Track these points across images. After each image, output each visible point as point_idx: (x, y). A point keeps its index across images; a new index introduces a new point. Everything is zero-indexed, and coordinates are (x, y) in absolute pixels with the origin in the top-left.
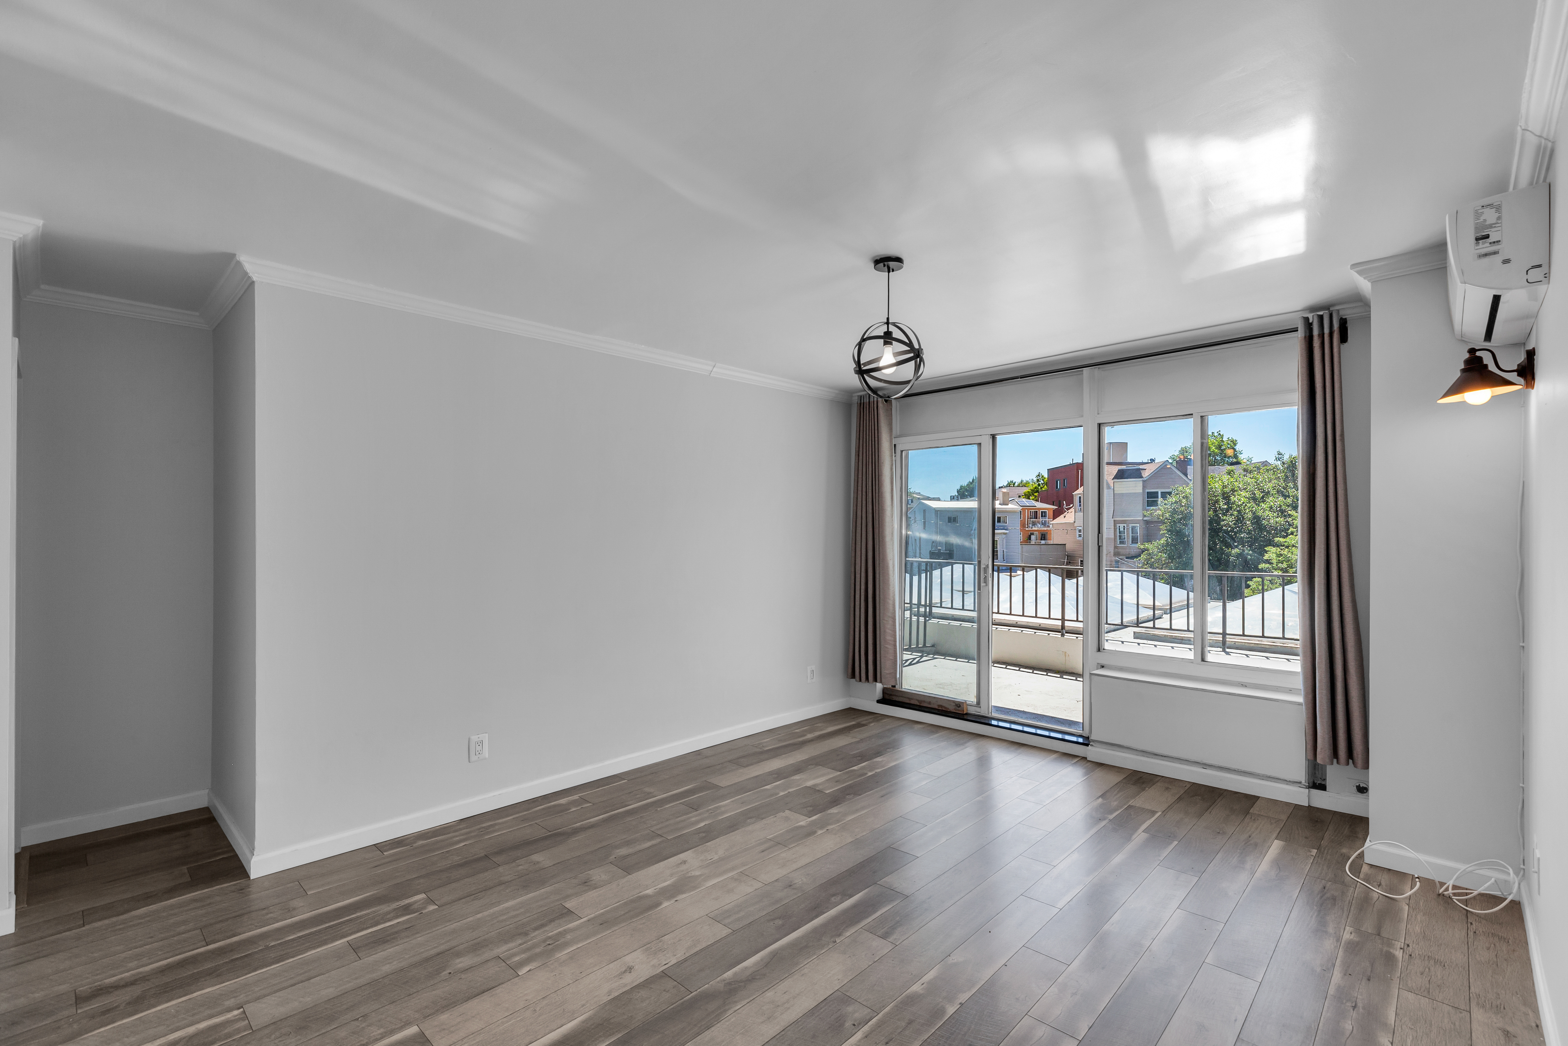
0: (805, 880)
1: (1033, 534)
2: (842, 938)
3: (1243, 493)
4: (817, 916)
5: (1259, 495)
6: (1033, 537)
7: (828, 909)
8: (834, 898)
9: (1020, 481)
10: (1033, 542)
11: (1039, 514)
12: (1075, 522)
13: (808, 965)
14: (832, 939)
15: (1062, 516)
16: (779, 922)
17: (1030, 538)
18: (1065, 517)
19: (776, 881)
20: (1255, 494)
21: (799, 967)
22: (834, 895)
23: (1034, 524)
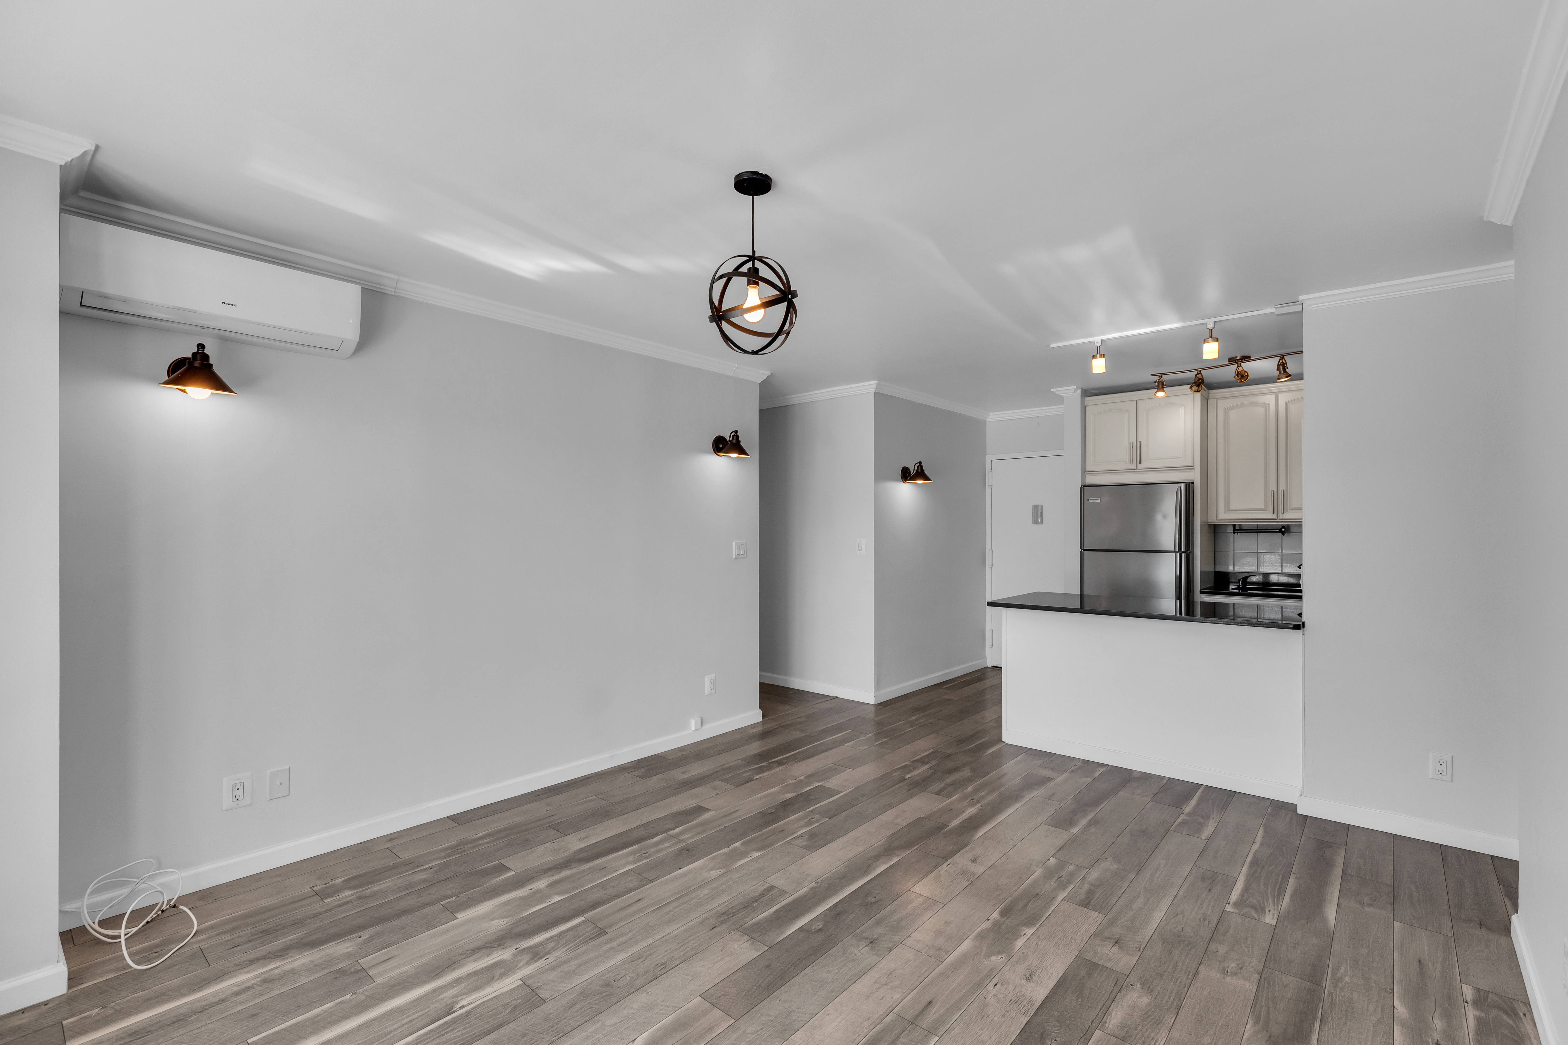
0: (856, 952)
2: (811, 886)
4: (835, 905)
7: (824, 914)
8: (820, 927)
13: (837, 866)
14: (819, 885)
16: (870, 899)
19: (891, 950)
21: (844, 865)
22: (820, 930)
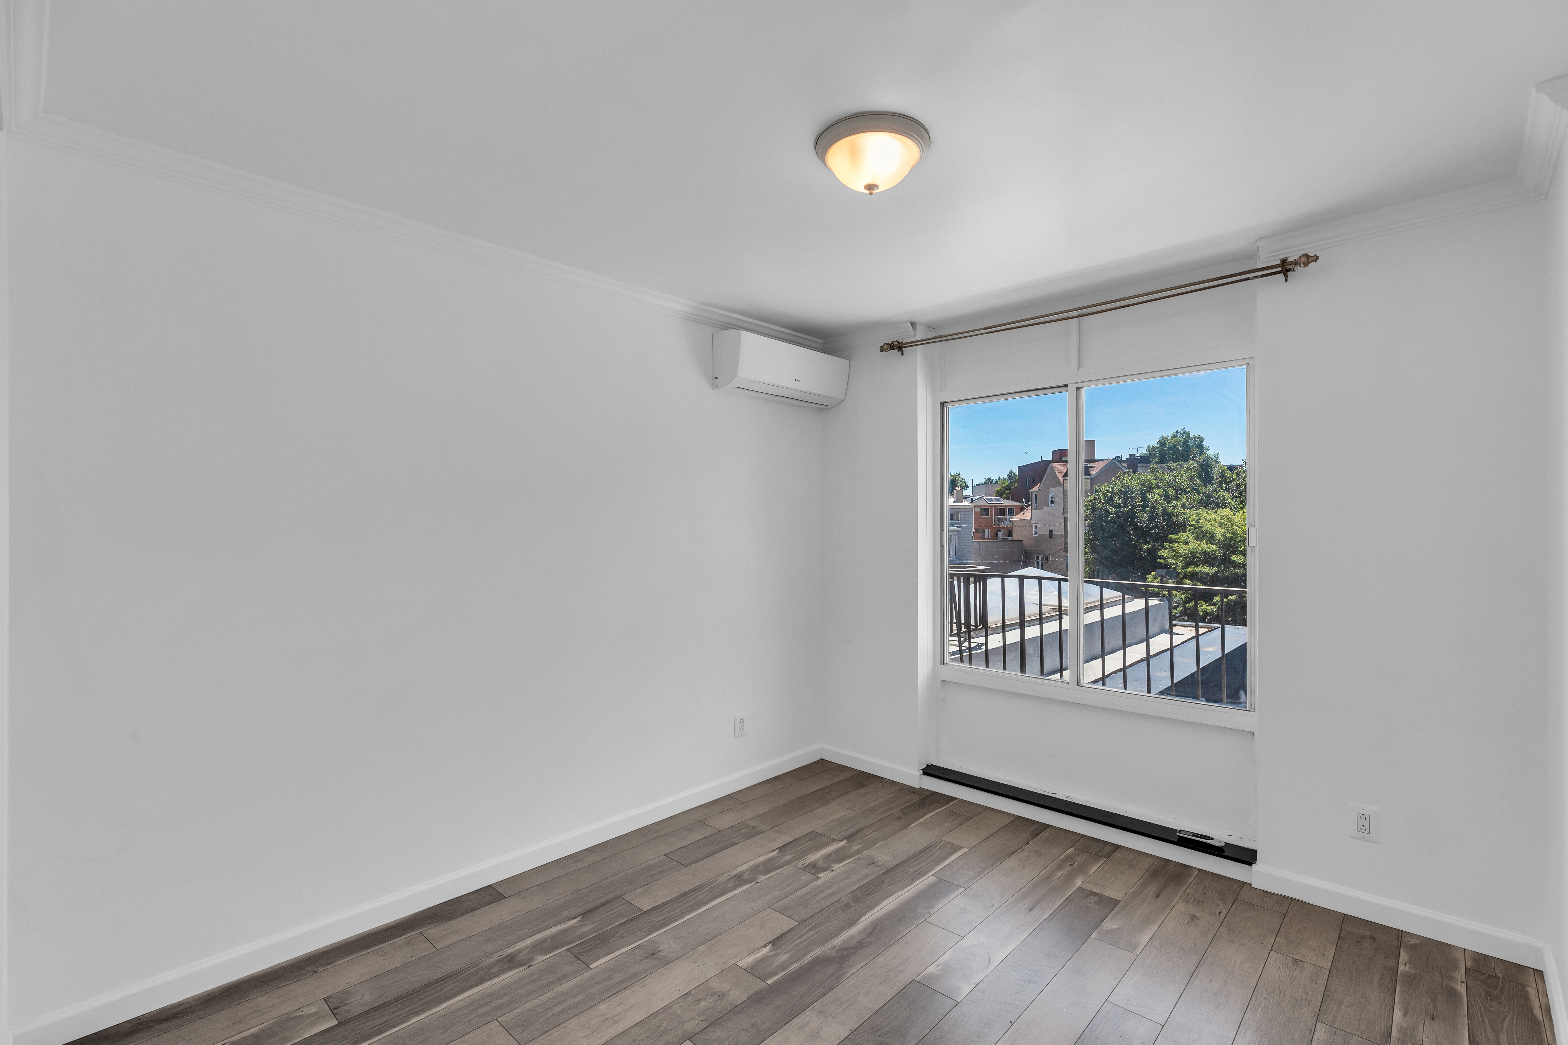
1: (999, 531)
3: (1157, 491)
5: (1171, 491)
6: (1000, 534)
9: (997, 478)
10: (1000, 539)
11: (1006, 511)
12: (1031, 519)
15: (1022, 513)
17: (997, 535)
18: (1024, 514)
20: (1166, 491)
23: (1001, 521)
